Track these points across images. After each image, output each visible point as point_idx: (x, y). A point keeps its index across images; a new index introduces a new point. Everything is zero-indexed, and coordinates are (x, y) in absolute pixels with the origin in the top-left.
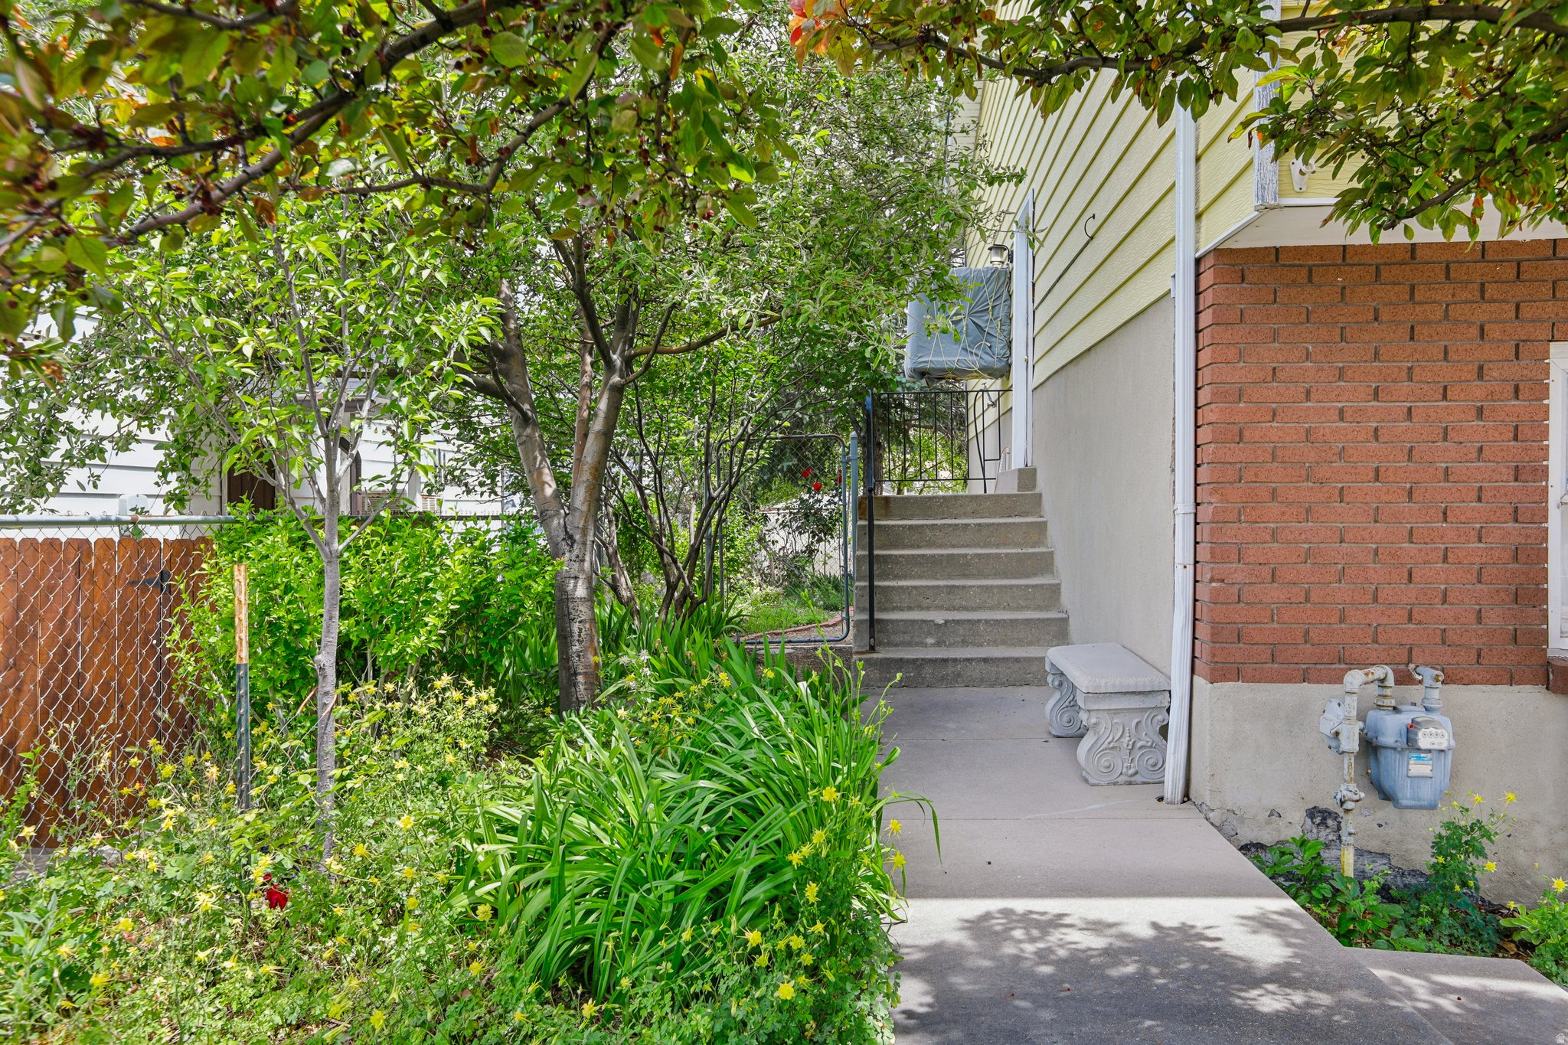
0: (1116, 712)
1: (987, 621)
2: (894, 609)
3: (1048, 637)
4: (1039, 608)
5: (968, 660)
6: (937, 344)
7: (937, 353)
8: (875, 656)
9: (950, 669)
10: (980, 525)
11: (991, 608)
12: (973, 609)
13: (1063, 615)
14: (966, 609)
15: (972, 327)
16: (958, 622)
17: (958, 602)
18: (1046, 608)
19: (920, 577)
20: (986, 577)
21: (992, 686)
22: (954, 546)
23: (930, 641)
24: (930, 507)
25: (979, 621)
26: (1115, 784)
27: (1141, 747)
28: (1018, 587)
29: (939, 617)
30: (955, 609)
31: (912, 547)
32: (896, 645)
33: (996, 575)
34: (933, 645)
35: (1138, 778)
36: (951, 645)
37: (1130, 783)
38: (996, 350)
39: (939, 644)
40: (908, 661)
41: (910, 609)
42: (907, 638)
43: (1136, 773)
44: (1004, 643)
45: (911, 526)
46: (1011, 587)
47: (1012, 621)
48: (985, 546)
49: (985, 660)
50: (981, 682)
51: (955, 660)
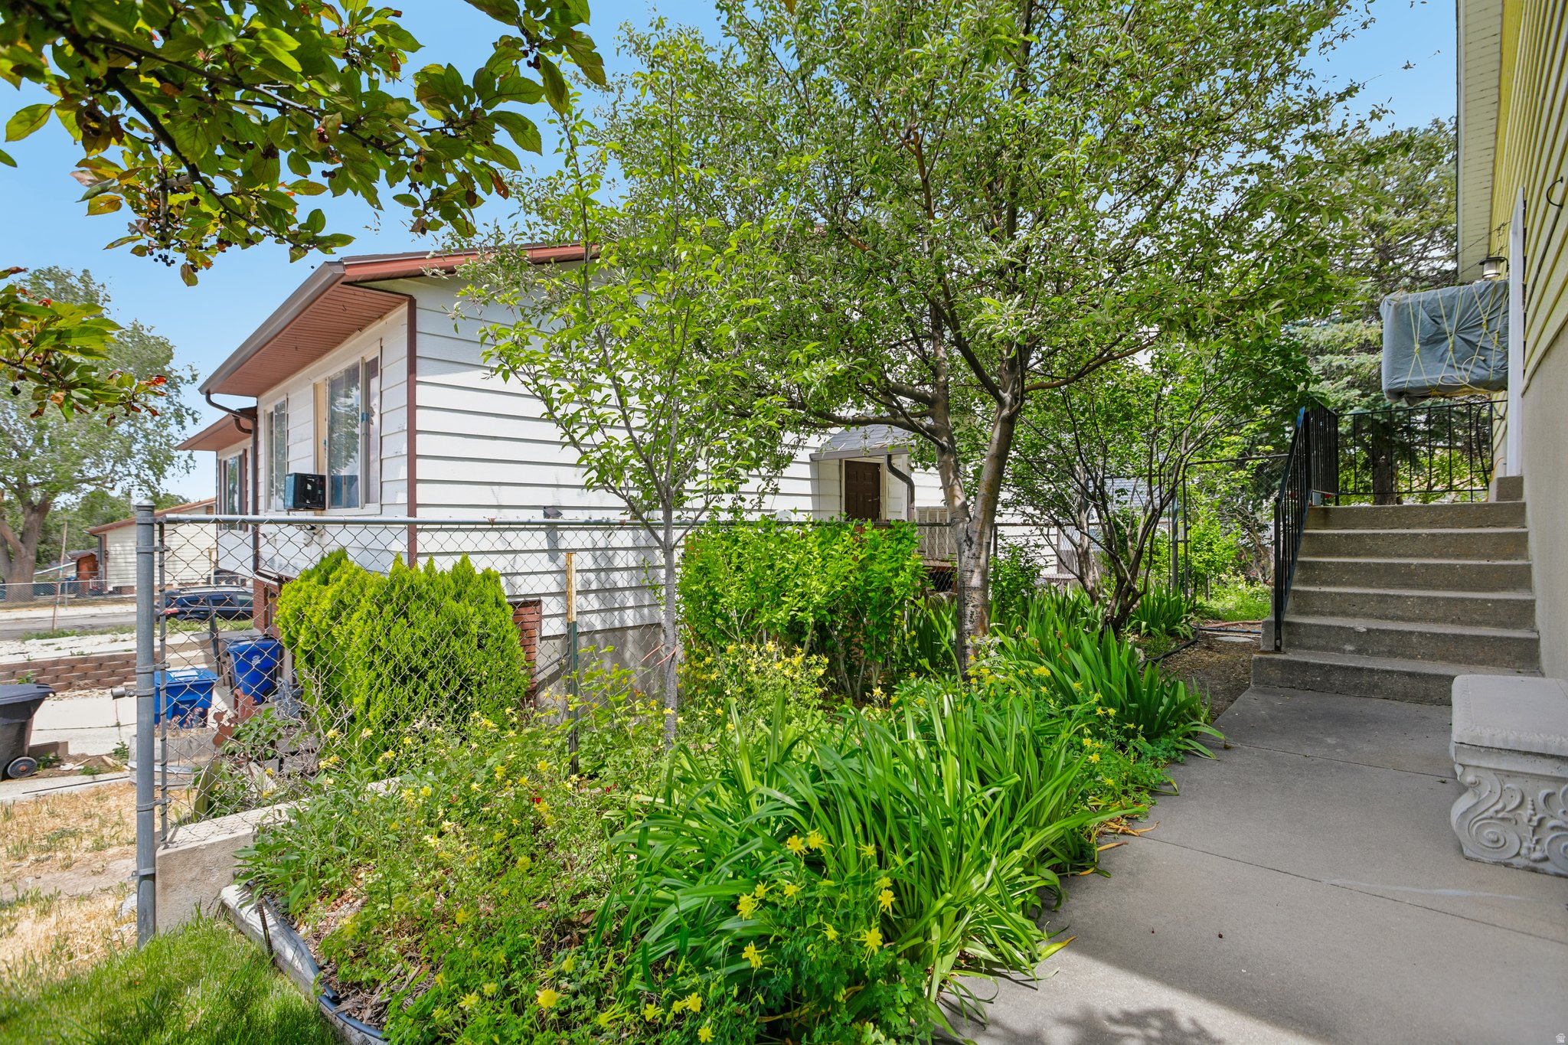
0: (1509, 774)
1: (1421, 634)
2: (1315, 613)
3: (1507, 658)
4: (1503, 625)
5: (1388, 672)
6: (1417, 364)
7: (1417, 372)
8: (1277, 656)
9: (1365, 679)
10: (1433, 535)
11: (1435, 621)
12: (1410, 620)
13: (1534, 636)
14: (1402, 619)
15: (1460, 342)
16: (1384, 632)
17: (1392, 612)
18: (1514, 626)
19: (1352, 584)
20: (1435, 587)
21: (1418, 702)
22: (1400, 556)
23: (1349, 647)
24: (1377, 518)
25: (1411, 633)
26: (1507, 865)
27: (1553, 828)
28: (1471, 600)
29: (1361, 625)
30: (1387, 618)
31: (1349, 555)
32: (1309, 648)
33: (1449, 587)
34: (1352, 652)
35: (1548, 866)
36: (1374, 654)
37: (1534, 870)
38: (1492, 364)
39: (1359, 651)
40: (1314, 665)
41: (1332, 614)
42: (1322, 642)
43: (1546, 859)
44: (1444, 658)
45: (1348, 536)
46: (1463, 600)
47: (1455, 636)
48: (1441, 556)
49: (1411, 675)
50: (1404, 697)
51: (1371, 671)
